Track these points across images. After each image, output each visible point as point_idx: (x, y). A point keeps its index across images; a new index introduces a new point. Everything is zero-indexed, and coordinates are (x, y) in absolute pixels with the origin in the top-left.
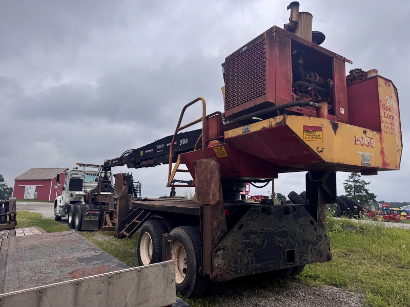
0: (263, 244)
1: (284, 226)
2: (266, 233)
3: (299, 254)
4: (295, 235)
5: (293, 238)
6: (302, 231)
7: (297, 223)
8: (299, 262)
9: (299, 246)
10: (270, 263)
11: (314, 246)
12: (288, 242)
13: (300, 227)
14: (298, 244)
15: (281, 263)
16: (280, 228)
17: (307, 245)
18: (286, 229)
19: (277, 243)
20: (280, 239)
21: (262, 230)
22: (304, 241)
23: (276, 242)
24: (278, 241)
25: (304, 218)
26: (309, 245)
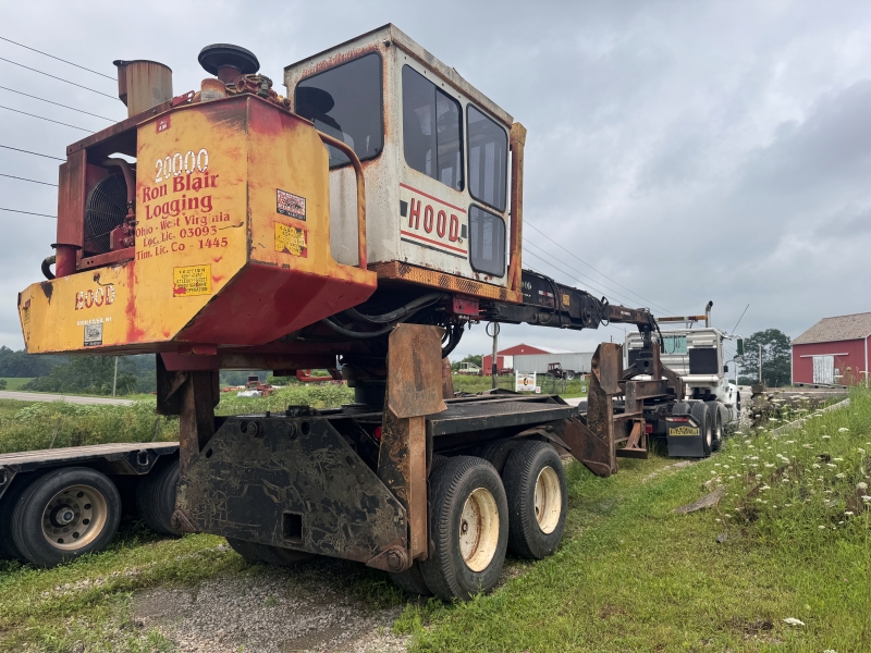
0: (242, 488)
1: (281, 461)
2: (247, 470)
3: (315, 528)
4: (306, 484)
5: (301, 491)
6: (322, 479)
7: (312, 459)
8: (313, 545)
9: (313, 511)
10: (253, 528)
11: (353, 520)
12: (289, 495)
13: (318, 468)
14: (313, 505)
15: (273, 533)
16: (273, 464)
17: (335, 512)
18: (285, 469)
19: (268, 494)
20: (272, 486)
21: (241, 463)
22: (326, 502)
23: (265, 489)
24: (269, 489)
25: (330, 449)
26: (339, 514)
